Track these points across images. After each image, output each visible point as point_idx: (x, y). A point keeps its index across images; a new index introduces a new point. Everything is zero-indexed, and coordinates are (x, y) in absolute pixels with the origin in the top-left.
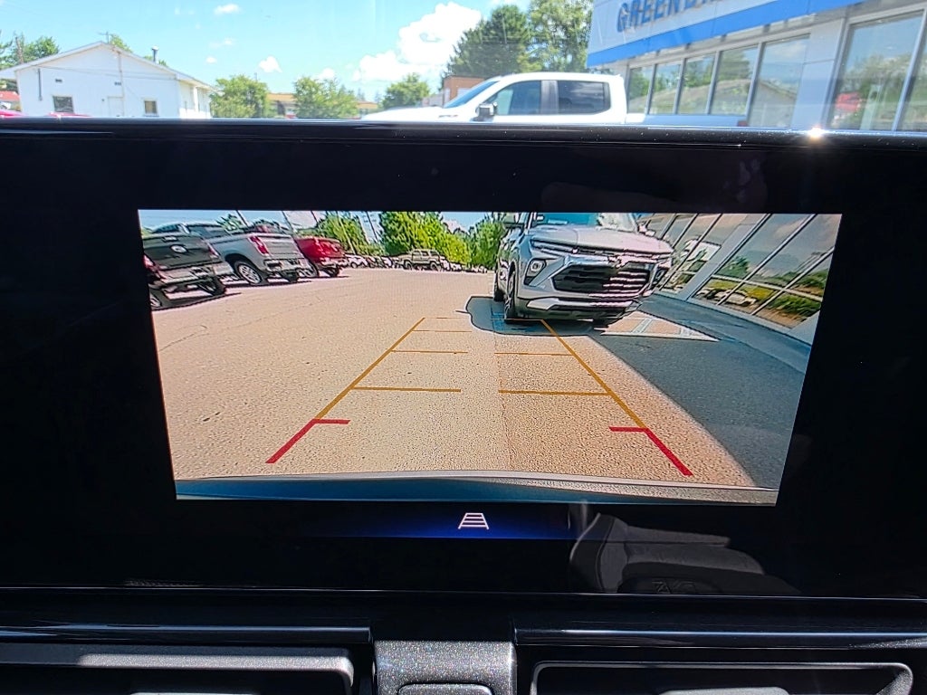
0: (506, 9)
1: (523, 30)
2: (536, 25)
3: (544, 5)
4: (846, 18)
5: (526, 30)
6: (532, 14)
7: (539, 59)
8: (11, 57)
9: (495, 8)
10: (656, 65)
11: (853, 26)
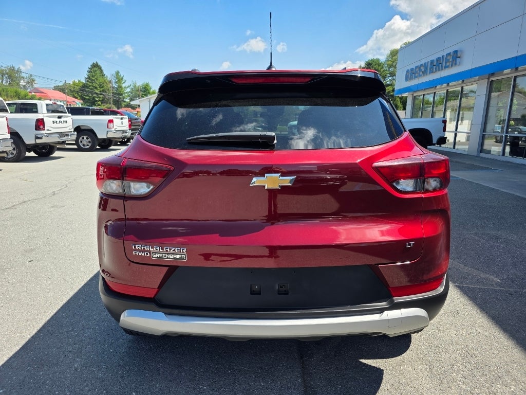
0: (373, 60)
1: (382, 70)
2: (389, 68)
3: (394, 58)
4: (489, 79)
5: (384, 71)
6: (387, 63)
7: (392, 85)
8: (129, 92)
9: (367, 60)
10: (435, 93)
11: (492, 81)
